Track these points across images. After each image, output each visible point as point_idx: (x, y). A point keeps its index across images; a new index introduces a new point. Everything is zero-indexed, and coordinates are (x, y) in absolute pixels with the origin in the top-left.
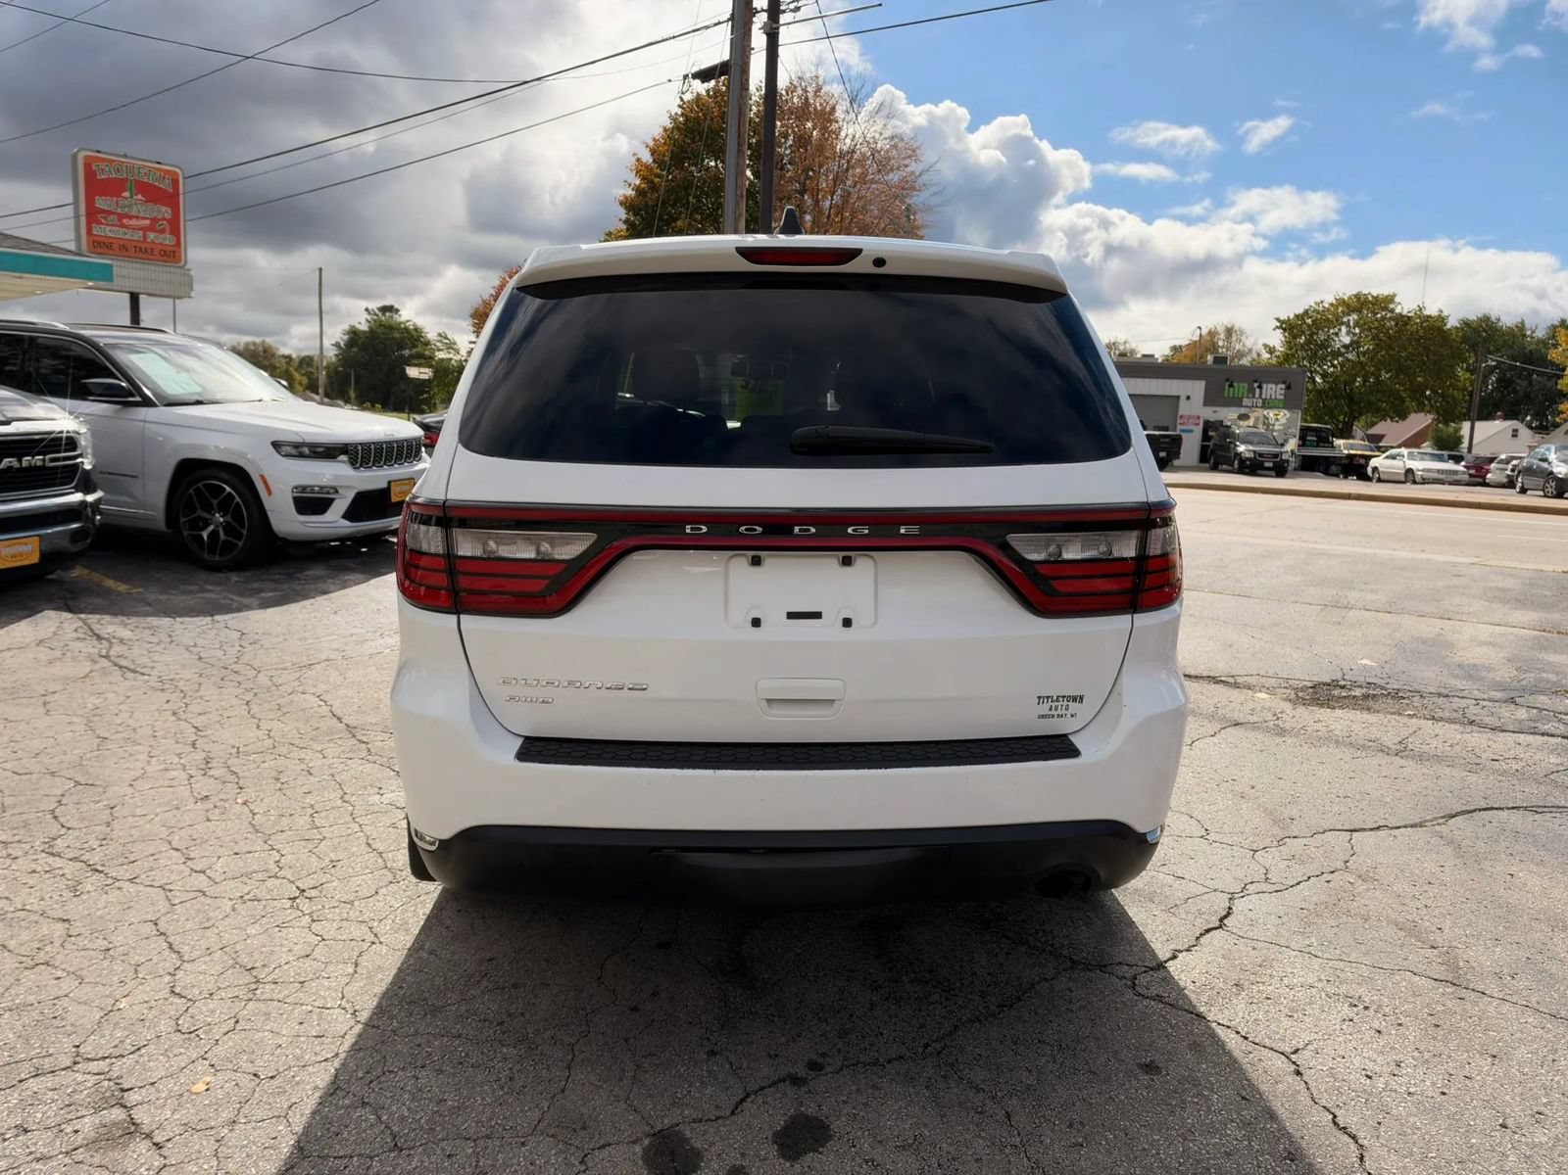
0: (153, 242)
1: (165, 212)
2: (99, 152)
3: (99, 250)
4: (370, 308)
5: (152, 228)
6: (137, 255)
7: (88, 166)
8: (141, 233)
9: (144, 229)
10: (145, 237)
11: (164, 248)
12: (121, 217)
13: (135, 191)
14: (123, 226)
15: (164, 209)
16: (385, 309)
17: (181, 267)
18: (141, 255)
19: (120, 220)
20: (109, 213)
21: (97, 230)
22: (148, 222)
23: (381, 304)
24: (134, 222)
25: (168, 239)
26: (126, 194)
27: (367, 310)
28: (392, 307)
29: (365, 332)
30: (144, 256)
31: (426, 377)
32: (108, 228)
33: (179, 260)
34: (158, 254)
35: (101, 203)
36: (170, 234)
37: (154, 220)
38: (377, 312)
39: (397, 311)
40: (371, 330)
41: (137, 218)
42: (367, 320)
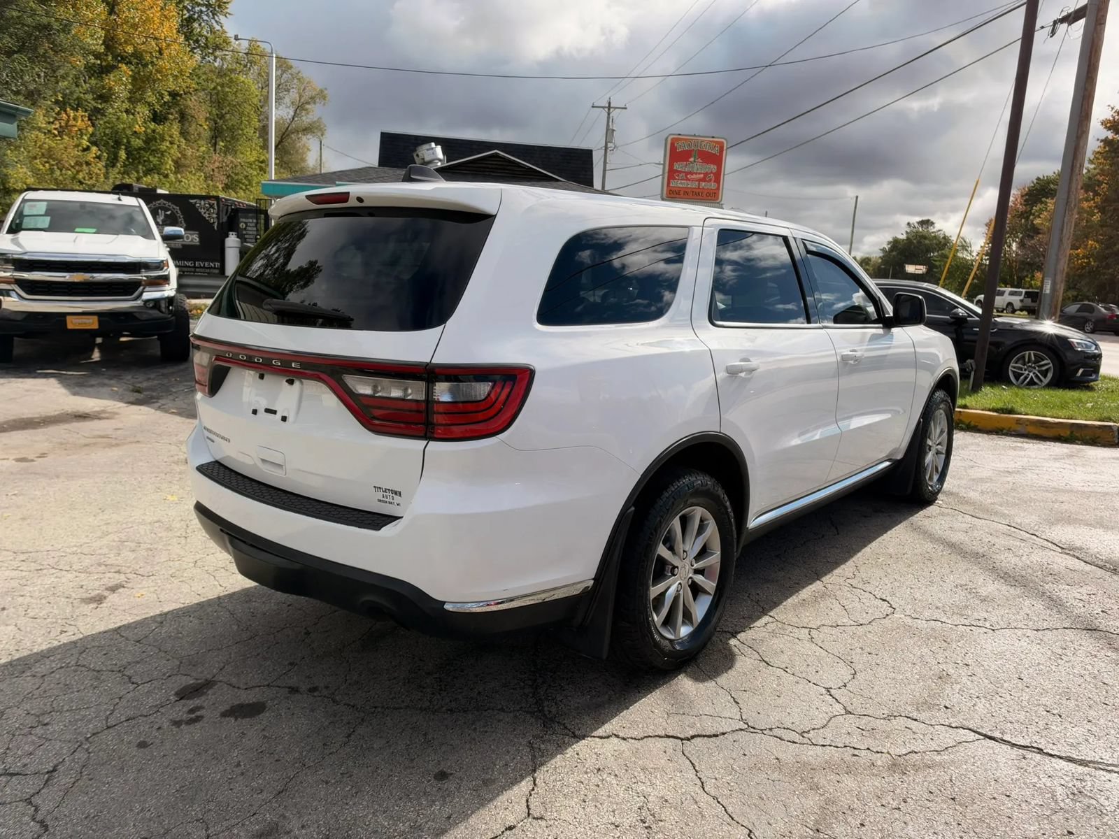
0: (703, 188)
1: (713, 168)
2: (680, 135)
3: (672, 196)
4: (911, 222)
5: (704, 180)
6: (693, 197)
7: (672, 144)
8: (697, 183)
9: (700, 180)
10: (699, 184)
11: (709, 191)
12: (687, 174)
13: (697, 157)
14: (688, 179)
15: (712, 166)
16: (922, 223)
17: (718, 203)
18: (695, 197)
19: (686, 175)
20: (680, 172)
21: (673, 184)
22: (702, 176)
23: (919, 219)
24: (694, 176)
25: (713, 185)
26: (692, 159)
27: (909, 224)
28: (928, 221)
29: (903, 240)
30: (699, 198)
31: (920, 272)
32: (679, 182)
33: (718, 199)
34: (705, 196)
35: (677, 166)
36: (714, 182)
37: (706, 174)
38: (916, 225)
39: (932, 223)
40: (908, 238)
41: (696, 173)
42: (907, 232)
